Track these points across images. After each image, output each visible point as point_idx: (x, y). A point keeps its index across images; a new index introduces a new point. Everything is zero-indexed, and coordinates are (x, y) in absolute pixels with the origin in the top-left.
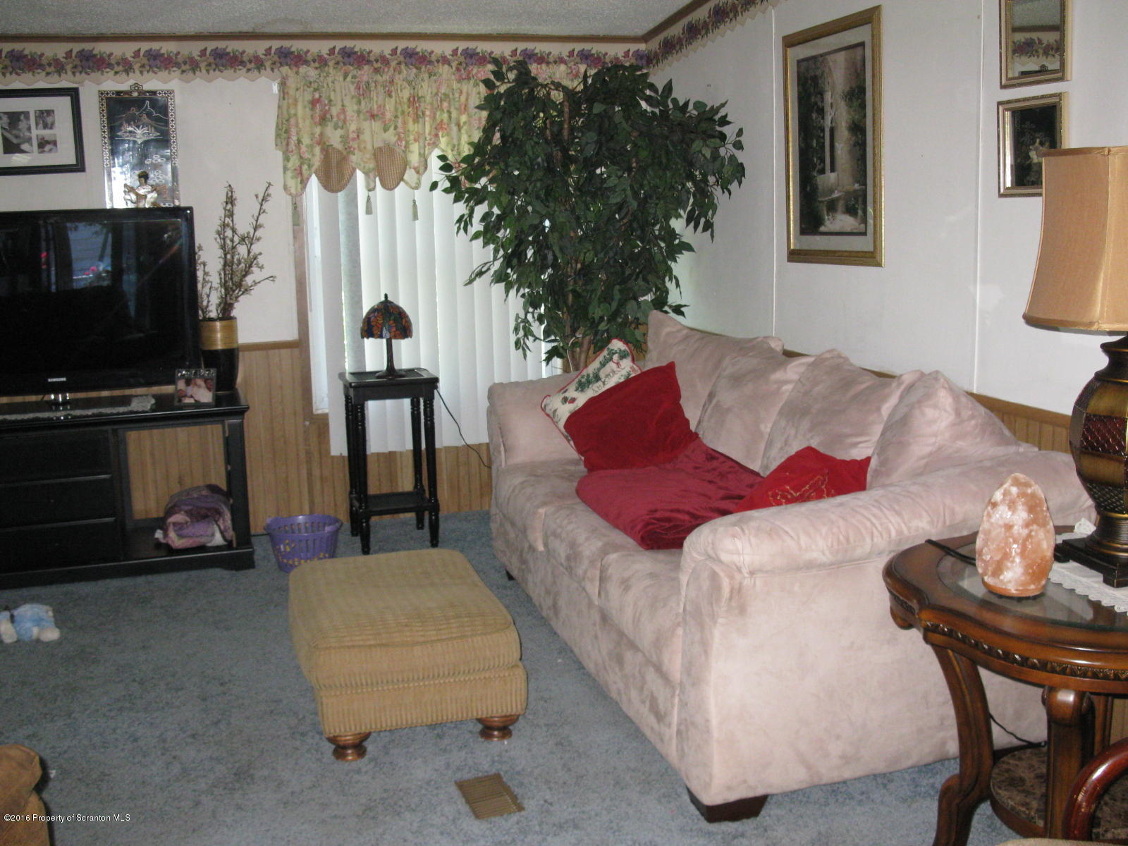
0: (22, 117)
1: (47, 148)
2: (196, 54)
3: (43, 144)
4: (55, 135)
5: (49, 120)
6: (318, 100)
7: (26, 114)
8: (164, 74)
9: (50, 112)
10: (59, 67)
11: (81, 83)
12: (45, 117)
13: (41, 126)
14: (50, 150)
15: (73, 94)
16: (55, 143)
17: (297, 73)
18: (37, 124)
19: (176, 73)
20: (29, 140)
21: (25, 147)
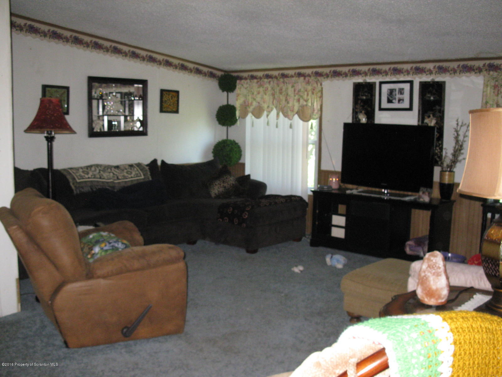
0: (394, 91)
1: (401, 101)
2: (456, 67)
3: (399, 101)
4: (403, 97)
5: (402, 92)
6: (497, 86)
7: (395, 90)
8: (443, 75)
9: (403, 89)
10: (408, 72)
11: (415, 78)
12: (401, 91)
13: (400, 94)
14: (402, 103)
15: (411, 83)
16: (403, 100)
17: (489, 74)
18: (398, 93)
19: (448, 74)
20: (395, 99)
21: (394, 101)
